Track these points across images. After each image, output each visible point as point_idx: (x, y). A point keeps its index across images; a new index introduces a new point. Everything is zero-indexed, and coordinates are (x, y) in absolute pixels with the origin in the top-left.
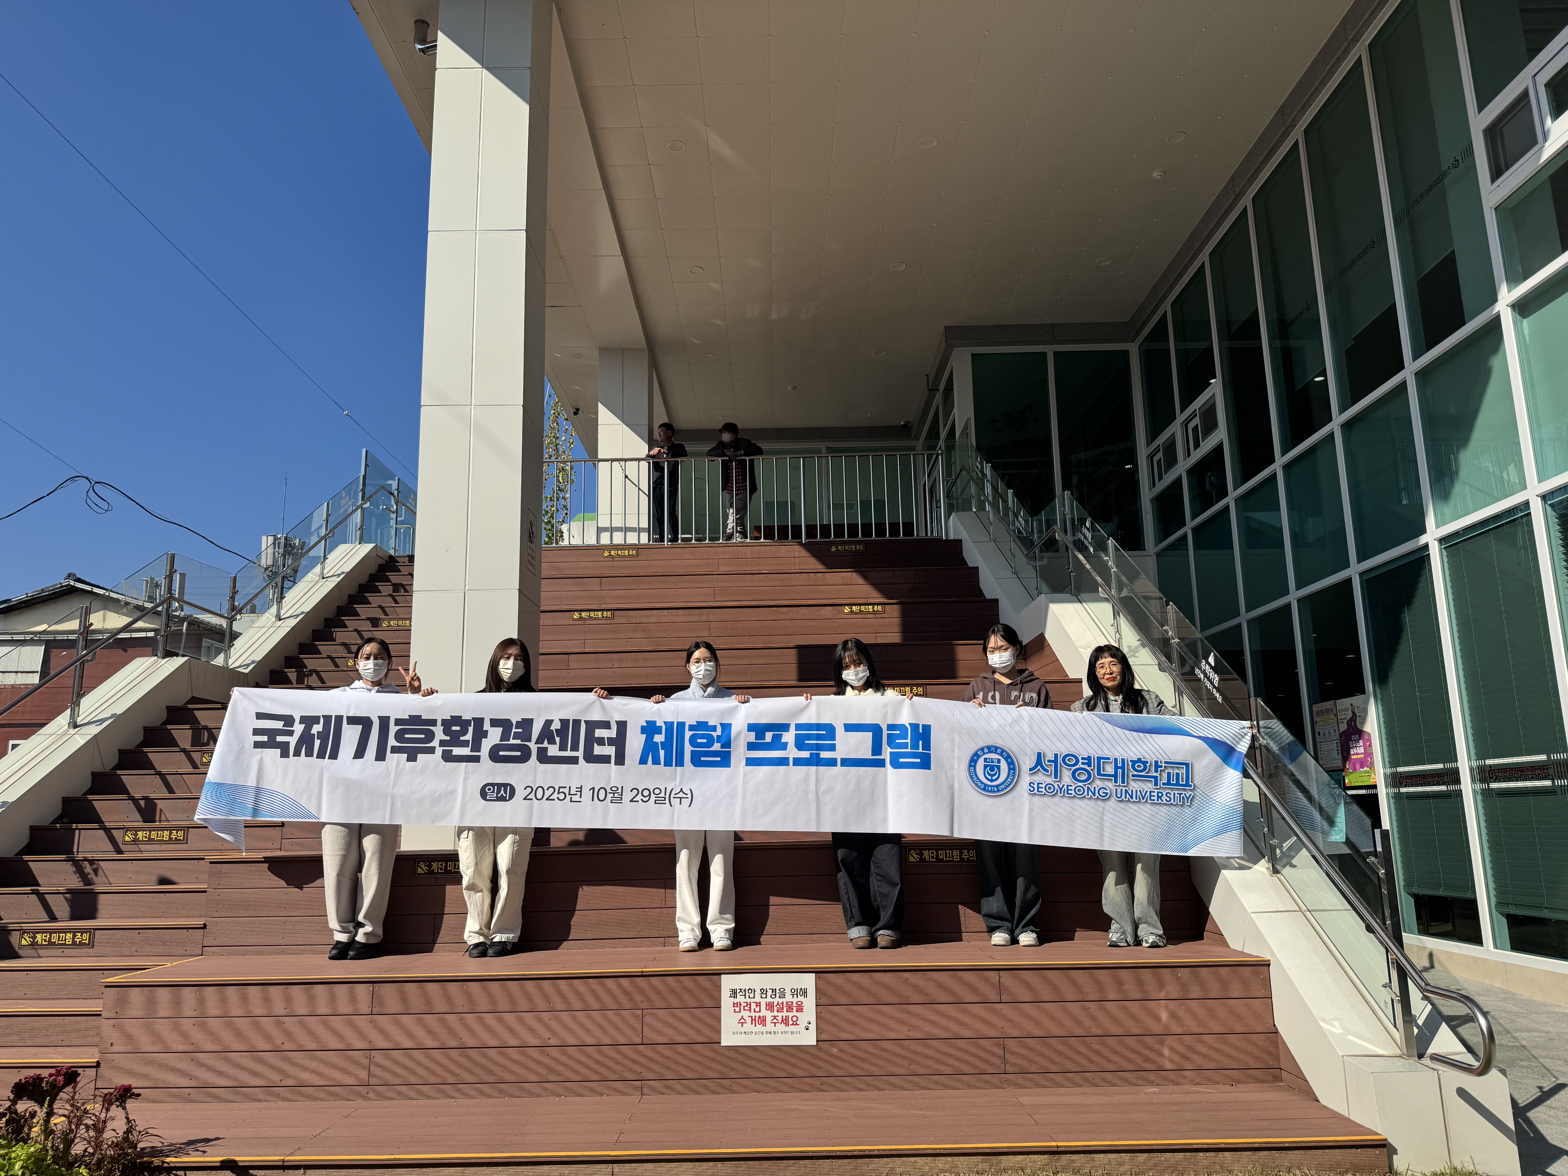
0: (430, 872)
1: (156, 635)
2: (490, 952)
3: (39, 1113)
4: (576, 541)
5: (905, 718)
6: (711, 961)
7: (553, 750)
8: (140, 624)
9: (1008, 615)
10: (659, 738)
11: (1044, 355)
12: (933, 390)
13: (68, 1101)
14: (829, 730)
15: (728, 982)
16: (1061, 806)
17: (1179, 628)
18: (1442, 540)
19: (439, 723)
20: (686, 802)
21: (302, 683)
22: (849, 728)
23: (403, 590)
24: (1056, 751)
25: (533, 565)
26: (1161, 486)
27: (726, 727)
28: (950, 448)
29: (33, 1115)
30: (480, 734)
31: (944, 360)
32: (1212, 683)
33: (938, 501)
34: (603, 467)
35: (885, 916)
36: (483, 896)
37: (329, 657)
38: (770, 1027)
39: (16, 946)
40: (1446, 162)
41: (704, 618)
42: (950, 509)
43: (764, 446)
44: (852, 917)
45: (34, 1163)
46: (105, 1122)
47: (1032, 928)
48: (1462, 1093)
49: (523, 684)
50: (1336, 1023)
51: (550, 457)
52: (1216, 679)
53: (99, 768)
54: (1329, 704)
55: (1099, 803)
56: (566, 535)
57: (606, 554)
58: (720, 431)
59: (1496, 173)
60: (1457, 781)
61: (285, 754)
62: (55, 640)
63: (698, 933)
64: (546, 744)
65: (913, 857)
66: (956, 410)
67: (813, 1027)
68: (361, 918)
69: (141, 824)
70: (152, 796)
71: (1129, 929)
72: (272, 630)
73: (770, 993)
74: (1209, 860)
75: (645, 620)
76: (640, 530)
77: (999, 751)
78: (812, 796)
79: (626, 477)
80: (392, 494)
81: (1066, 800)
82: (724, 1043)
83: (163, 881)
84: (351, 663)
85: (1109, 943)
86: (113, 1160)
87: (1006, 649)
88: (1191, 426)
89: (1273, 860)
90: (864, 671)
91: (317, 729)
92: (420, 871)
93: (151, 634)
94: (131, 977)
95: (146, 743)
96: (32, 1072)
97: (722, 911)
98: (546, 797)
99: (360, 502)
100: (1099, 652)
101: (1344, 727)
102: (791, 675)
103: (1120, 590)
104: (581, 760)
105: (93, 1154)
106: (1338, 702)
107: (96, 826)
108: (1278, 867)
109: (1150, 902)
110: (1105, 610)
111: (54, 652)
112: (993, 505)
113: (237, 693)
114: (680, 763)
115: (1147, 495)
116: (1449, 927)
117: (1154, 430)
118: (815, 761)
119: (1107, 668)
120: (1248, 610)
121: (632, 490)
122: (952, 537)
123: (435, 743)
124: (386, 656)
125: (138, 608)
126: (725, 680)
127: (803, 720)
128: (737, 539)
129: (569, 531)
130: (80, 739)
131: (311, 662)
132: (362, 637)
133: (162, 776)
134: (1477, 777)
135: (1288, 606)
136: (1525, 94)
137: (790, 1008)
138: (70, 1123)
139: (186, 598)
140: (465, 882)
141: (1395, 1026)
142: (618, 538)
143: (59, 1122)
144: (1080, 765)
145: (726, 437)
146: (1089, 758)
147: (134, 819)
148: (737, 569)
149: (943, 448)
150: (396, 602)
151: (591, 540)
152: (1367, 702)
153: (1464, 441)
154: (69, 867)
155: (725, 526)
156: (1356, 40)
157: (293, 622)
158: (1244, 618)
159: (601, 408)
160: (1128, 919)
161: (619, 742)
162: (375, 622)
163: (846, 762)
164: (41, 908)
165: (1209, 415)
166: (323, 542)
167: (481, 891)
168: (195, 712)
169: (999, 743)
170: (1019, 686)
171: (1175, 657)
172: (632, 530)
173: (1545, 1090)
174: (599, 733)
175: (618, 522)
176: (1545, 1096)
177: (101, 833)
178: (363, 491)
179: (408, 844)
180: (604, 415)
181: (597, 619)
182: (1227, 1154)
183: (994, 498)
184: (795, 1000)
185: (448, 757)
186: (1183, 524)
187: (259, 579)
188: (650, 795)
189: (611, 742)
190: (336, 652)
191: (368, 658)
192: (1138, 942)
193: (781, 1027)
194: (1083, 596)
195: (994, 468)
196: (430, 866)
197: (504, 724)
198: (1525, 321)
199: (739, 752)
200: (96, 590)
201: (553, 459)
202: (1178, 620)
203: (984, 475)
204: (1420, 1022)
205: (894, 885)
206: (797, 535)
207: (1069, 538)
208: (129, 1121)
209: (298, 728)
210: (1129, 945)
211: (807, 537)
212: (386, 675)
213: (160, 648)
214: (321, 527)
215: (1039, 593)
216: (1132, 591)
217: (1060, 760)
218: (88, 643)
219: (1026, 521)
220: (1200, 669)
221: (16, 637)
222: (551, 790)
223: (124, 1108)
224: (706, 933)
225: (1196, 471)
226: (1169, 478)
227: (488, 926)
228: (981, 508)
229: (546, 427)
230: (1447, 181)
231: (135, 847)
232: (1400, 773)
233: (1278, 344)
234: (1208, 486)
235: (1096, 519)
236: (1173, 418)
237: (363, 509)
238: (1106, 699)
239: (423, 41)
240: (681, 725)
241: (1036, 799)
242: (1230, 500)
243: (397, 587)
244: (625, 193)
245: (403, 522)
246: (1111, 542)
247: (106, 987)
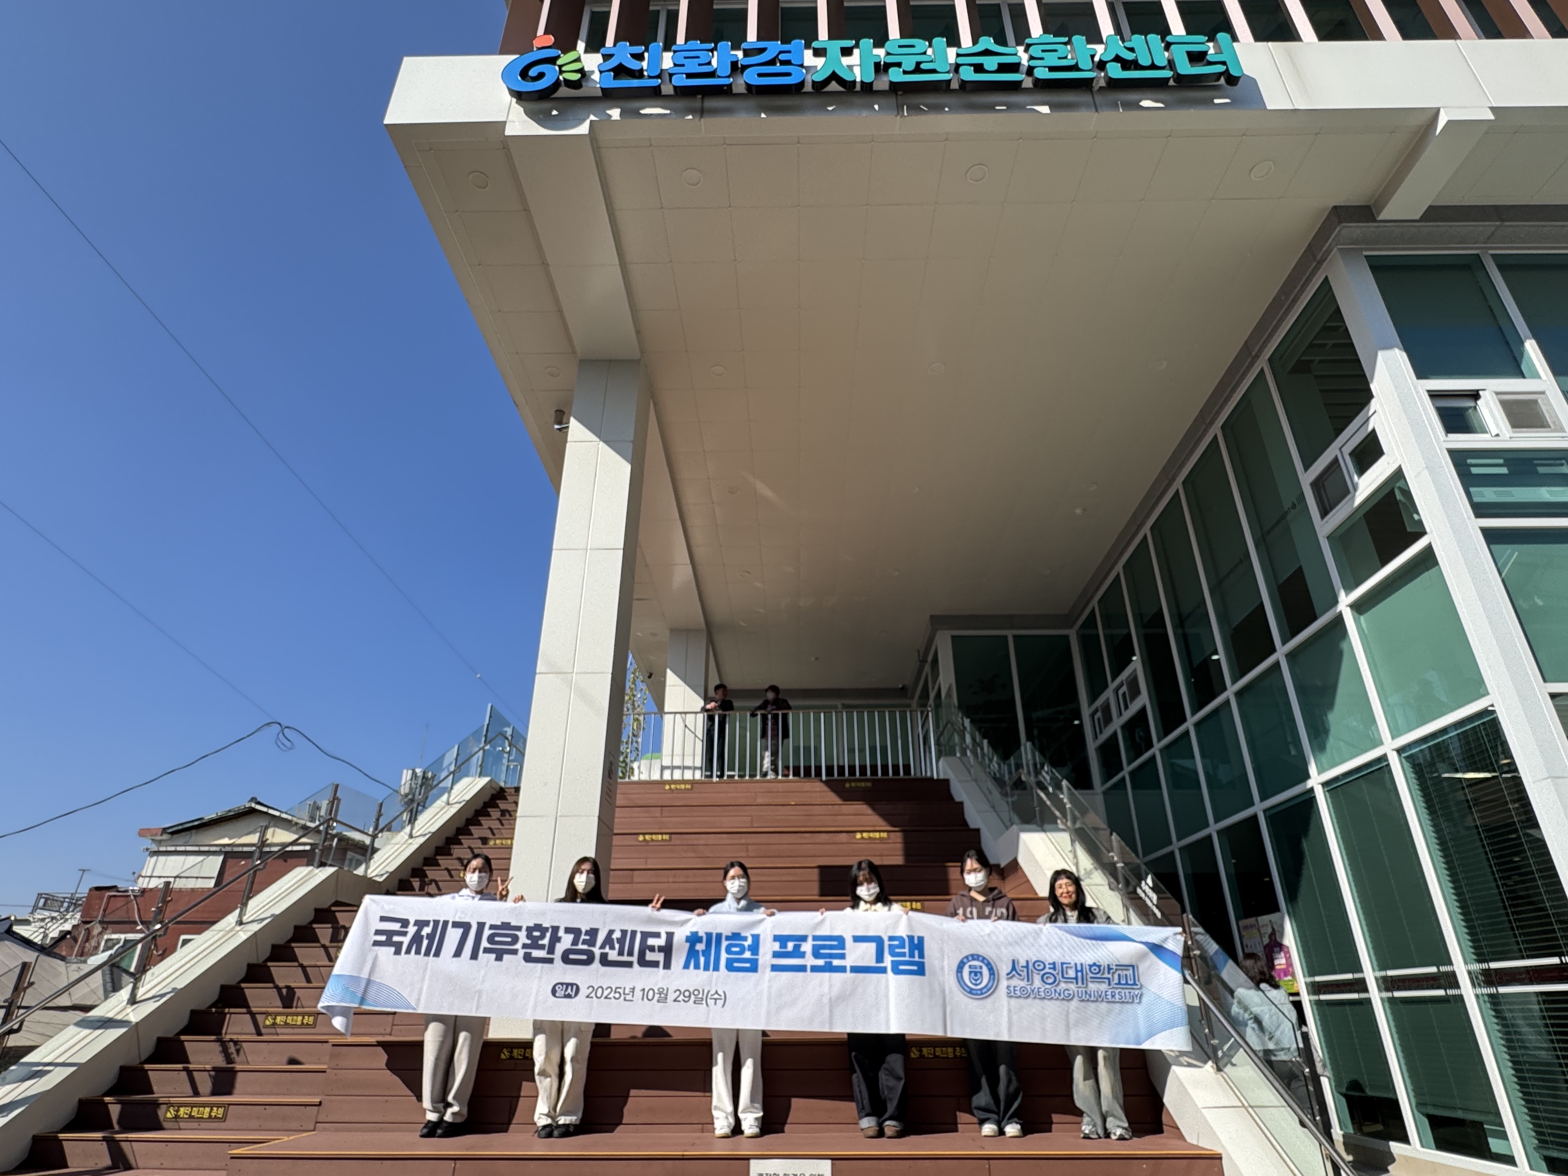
0: (511, 1057)
1: (313, 850)
2: (556, 1133)
4: (644, 777)
5: (901, 931)
6: (743, 1147)
7: (613, 955)
8: (303, 840)
9: (988, 842)
10: (700, 947)
11: (1006, 637)
12: (923, 661)
14: (841, 941)
15: (756, 1167)
16: (1034, 1007)
17: (1122, 854)
18: (1324, 784)
19: (524, 929)
20: (720, 1003)
21: (423, 891)
22: (858, 939)
23: (509, 816)
24: (1026, 958)
25: (610, 797)
26: (1102, 738)
27: (756, 938)
28: (938, 705)
30: (555, 939)
31: (931, 640)
32: (1151, 901)
33: (930, 748)
34: (668, 719)
35: (891, 1108)
36: (551, 1081)
37: (447, 869)
39: (161, 1118)
40: (1287, 505)
41: (743, 841)
42: (939, 754)
43: (793, 703)
44: (863, 1108)
47: (1016, 1119)
49: (594, 896)
51: (628, 710)
52: (1154, 897)
53: (254, 961)
54: (1251, 921)
55: (1064, 1002)
56: (636, 772)
57: (667, 787)
59: (1324, 513)
60: (1365, 990)
61: (398, 952)
62: (232, 852)
63: (732, 1120)
64: (607, 950)
65: (914, 1054)
66: (941, 678)
68: (450, 1098)
69: (281, 1010)
70: (293, 985)
71: (1099, 1122)
72: (404, 846)
74: (1159, 1053)
75: (695, 842)
76: (695, 768)
77: (981, 958)
78: (826, 1000)
79: (686, 726)
80: (507, 738)
81: (1037, 1001)
83: (292, 1061)
84: (462, 875)
85: (1082, 1135)
87: (980, 871)
88: (1120, 692)
89: (1216, 1061)
90: (874, 888)
91: (427, 930)
92: (503, 1056)
93: (308, 848)
94: (254, 1150)
95: (294, 939)
97: (753, 1100)
98: (605, 995)
99: (482, 745)
100: (1058, 875)
101: (1266, 940)
102: (813, 890)
103: (1074, 822)
104: (636, 965)
106: (1260, 919)
107: (244, 1010)
108: (1221, 1066)
109: (1115, 1097)
110: (1064, 838)
111: (230, 862)
112: (974, 752)
113: (369, 899)
114: (716, 968)
115: (1092, 746)
116: (1378, 1127)
117: (1094, 694)
118: (829, 968)
119: (1064, 887)
120: (1179, 839)
121: (689, 736)
122: (942, 777)
123: (518, 946)
124: (488, 870)
125: (304, 827)
126: (755, 895)
127: (819, 933)
128: (771, 776)
129: (639, 768)
130: (243, 935)
131: (431, 873)
132: (473, 852)
133: (304, 968)
134: (1383, 986)
135: (1209, 837)
136: (1336, 460)
139: (340, 819)
140: (537, 1069)
142: (677, 775)
144: (1047, 970)
146: (1054, 964)
147: (275, 1004)
148: (771, 801)
149: (933, 706)
150: (502, 824)
151: (656, 776)
152: (1282, 919)
154: (217, 1047)
155: (762, 766)
156: (1212, 423)
157: (422, 840)
158: (1176, 846)
159: (669, 672)
160: (1098, 1113)
161: (667, 951)
162: (485, 841)
163: (855, 969)
164: (188, 1083)
165: (1133, 684)
166: (451, 776)
167: (550, 1076)
168: (337, 914)
169: (981, 952)
170: (991, 903)
171: (1121, 878)
172: (689, 768)
174: (651, 941)
175: (677, 762)
177: (248, 1017)
178: (486, 736)
179: (495, 1033)
180: (671, 678)
181: (657, 841)
183: (973, 746)
185: (528, 958)
186: (1121, 769)
187: (398, 806)
188: (690, 996)
189: (661, 949)
190: (452, 865)
191: (474, 871)
192: (1107, 1135)
194: (1046, 826)
195: (972, 722)
196: (510, 1052)
197: (576, 932)
198: (1362, 618)
199: (766, 957)
200: (271, 812)
201: (630, 712)
202: (1121, 847)
203: (965, 728)
205: (900, 1079)
206: (818, 773)
207: (1032, 779)
209: (412, 930)
210: (1100, 1138)
211: (827, 775)
212: (487, 885)
213: (317, 859)
214: (451, 764)
215: (1012, 824)
216: (1083, 823)
217: (1031, 966)
218: (263, 855)
219: (999, 765)
220: (1141, 888)
221: (203, 849)
222: (609, 990)
224: (738, 1121)
225: (1128, 727)
226: (1108, 731)
227: (555, 1109)
228: (964, 753)
230: (1289, 517)
231: (273, 1030)
232: (1318, 982)
233: (1180, 631)
234: (1138, 740)
235: (1053, 764)
236: (1106, 686)
237: (484, 751)
238: (1065, 915)
239: (560, 423)
240: (719, 936)
241: (1013, 1001)
242: (1156, 750)
243: (504, 813)
245: (513, 761)
246: (1065, 783)
247: (232, 1158)
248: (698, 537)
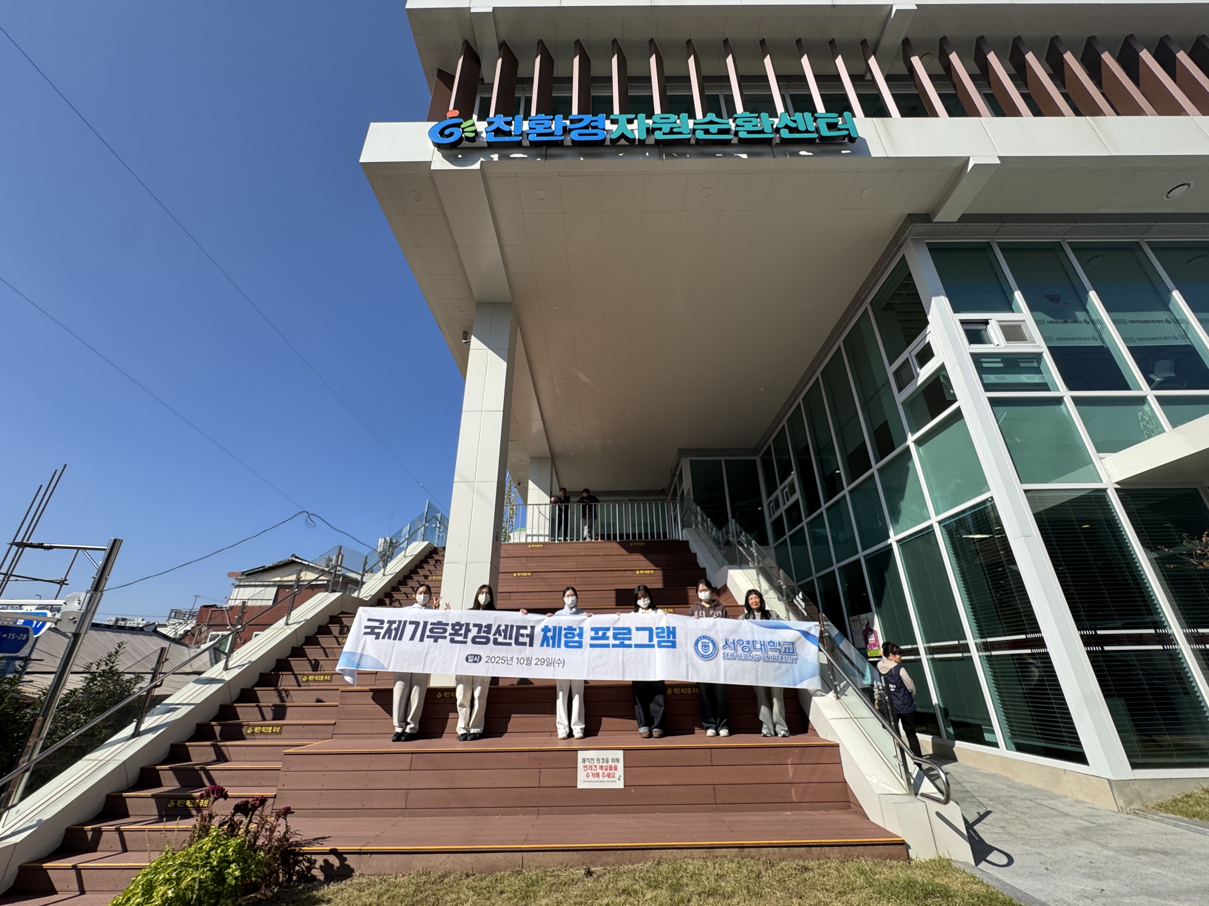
0: (443, 697)
1: (328, 583)
2: (469, 738)
3: (244, 821)
4: (516, 541)
5: (663, 624)
6: (574, 744)
7: (501, 639)
8: (322, 578)
9: (711, 575)
10: (550, 634)
11: (720, 461)
12: (674, 475)
13: (259, 815)
14: (629, 630)
15: (581, 755)
16: (738, 664)
17: (785, 581)
18: (898, 542)
19: (450, 625)
20: (561, 665)
21: (392, 605)
22: (638, 629)
23: (439, 563)
24: (733, 638)
26: (774, 517)
27: (581, 629)
28: (682, 500)
29: (241, 822)
30: (468, 630)
31: (678, 463)
32: (801, 606)
33: (678, 523)
34: (529, 508)
35: (657, 722)
36: (467, 710)
37: (405, 593)
38: (601, 778)
39: (244, 733)
40: (879, 385)
41: (573, 576)
42: (683, 527)
43: (599, 498)
44: (642, 723)
45: (239, 848)
46: (275, 827)
47: (726, 727)
48: (938, 814)
49: (490, 606)
50: (874, 777)
51: (507, 503)
52: (803, 604)
53: (295, 645)
54: (856, 617)
55: (755, 662)
56: (512, 538)
57: (530, 546)
58: (582, 492)
59: (900, 389)
60: (919, 654)
61: (377, 638)
62: (282, 585)
63: (567, 730)
64: (497, 636)
65: (669, 692)
66: (684, 484)
67: (622, 779)
68: (409, 720)
69: (311, 672)
70: (318, 658)
71: (772, 727)
72: (380, 581)
73: (601, 760)
74: (806, 690)
75: (546, 577)
76: (545, 536)
77: (708, 638)
78: (620, 663)
79: (540, 512)
80: (438, 520)
81: (740, 661)
82: (579, 787)
83: (319, 701)
84: (414, 596)
85: (762, 735)
86: (277, 848)
87: (707, 591)
88: (785, 491)
89: (836, 692)
90: (647, 601)
91: (394, 626)
92: (438, 696)
93: (325, 582)
94: (298, 750)
95: (319, 633)
96: (244, 799)
97: (579, 718)
98: (496, 661)
99: (424, 523)
100: (750, 592)
101: (864, 628)
102: (613, 601)
103: (759, 563)
104: (513, 644)
105: (267, 845)
106: (861, 616)
107: (290, 673)
108: (839, 696)
110: (753, 572)
111: (281, 591)
112: (703, 525)
113: (361, 609)
114: (559, 646)
115: (768, 521)
116: (925, 728)
117: (769, 493)
118: (622, 645)
119: (753, 599)
120: (816, 573)
121: (542, 517)
122: (684, 539)
123: (447, 634)
124: (429, 593)
125: (323, 571)
126: (581, 605)
127: (616, 626)
128: (589, 540)
129: (513, 536)
130: (289, 631)
131: (396, 596)
132: (419, 584)
133: (324, 649)
134: (928, 652)
135: (833, 571)
136: (907, 360)
137: (611, 769)
138: (258, 827)
139: (343, 565)
140: (458, 703)
141: (902, 778)
142: (535, 540)
143: (253, 826)
144: (745, 645)
145: (585, 495)
146: (749, 641)
147: (308, 669)
148: (588, 554)
149: (679, 500)
150: (436, 568)
151: (523, 540)
152: (873, 616)
153: (902, 498)
154: (275, 693)
155: (583, 534)
156: (837, 339)
157: (390, 577)
158: (815, 576)
159: (530, 482)
160: (771, 722)
161: (531, 636)
162: (426, 577)
163: (637, 646)
164: (259, 713)
165: (792, 487)
166: (407, 541)
167: (466, 707)
168: (343, 619)
169: (708, 634)
170: (713, 608)
171: (784, 594)
172: (542, 535)
173: (981, 814)
174: (522, 631)
175: (535, 532)
176: (981, 818)
177: (293, 676)
178: (426, 518)
180: (531, 485)
181: (524, 576)
182: (826, 848)
183: (702, 522)
184: (613, 764)
185: (452, 641)
186: (785, 534)
187: (376, 558)
188: (544, 662)
189: (527, 636)
190: (408, 590)
191: (421, 594)
192: (776, 734)
193: (607, 779)
194: (743, 566)
195: (702, 509)
196: (443, 694)
197: (479, 626)
198: (920, 449)
199: (587, 640)
200: (304, 562)
202: (785, 577)
203: (697, 512)
204: (914, 776)
205: (661, 706)
206: (615, 538)
207: (735, 540)
208: (287, 827)
209: (386, 626)
210: (772, 736)
211: (620, 539)
212: (428, 601)
213: (330, 588)
214: (406, 534)
215: (724, 565)
216: (764, 564)
217: (736, 642)
218: (299, 586)
219: (717, 532)
220: (796, 599)
221: (265, 583)
222: (498, 658)
223: (286, 819)
224: (571, 730)
225: (789, 511)
226: (778, 513)
227: (468, 725)
228: (697, 526)
229: (506, 491)
230: (880, 392)
231: (307, 684)
234: (794, 518)
235: (747, 532)
236: (777, 488)
237: (425, 527)
238: (754, 614)
239: (466, 339)
240: (561, 628)
241: (727, 661)
242: (804, 523)
243: (437, 561)
244: (545, 397)
245: (442, 532)
246: (753, 542)
247: (285, 754)
248: (546, 404)
